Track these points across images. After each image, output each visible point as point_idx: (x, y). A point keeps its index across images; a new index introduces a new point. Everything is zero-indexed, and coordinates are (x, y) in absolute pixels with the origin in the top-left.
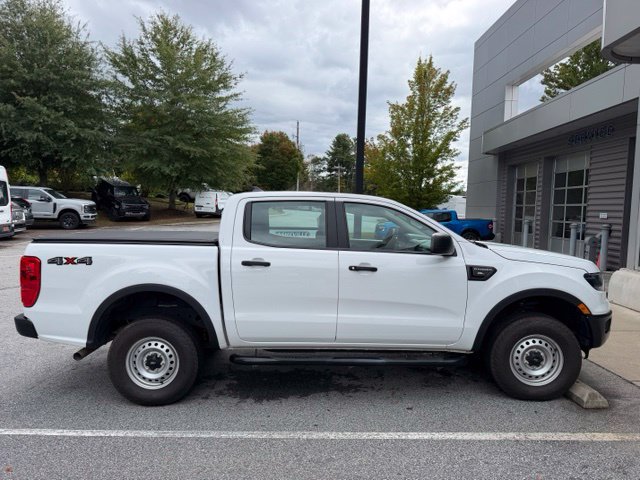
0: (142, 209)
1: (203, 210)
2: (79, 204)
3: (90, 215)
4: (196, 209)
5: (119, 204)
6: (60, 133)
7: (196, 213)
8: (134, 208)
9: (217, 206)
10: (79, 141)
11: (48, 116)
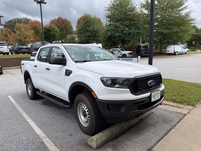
0: (148, 53)
1: (169, 52)
2: (126, 52)
3: (130, 55)
4: (167, 52)
5: (141, 52)
6: (125, 32)
7: (167, 53)
8: (145, 53)
9: (174, 51)
10: (130, 34)
11: (122, 28)
